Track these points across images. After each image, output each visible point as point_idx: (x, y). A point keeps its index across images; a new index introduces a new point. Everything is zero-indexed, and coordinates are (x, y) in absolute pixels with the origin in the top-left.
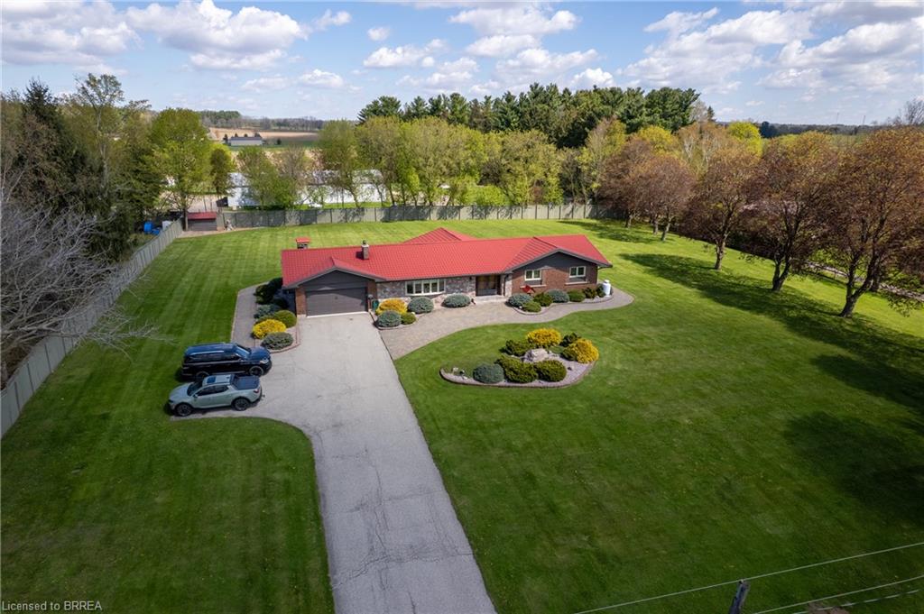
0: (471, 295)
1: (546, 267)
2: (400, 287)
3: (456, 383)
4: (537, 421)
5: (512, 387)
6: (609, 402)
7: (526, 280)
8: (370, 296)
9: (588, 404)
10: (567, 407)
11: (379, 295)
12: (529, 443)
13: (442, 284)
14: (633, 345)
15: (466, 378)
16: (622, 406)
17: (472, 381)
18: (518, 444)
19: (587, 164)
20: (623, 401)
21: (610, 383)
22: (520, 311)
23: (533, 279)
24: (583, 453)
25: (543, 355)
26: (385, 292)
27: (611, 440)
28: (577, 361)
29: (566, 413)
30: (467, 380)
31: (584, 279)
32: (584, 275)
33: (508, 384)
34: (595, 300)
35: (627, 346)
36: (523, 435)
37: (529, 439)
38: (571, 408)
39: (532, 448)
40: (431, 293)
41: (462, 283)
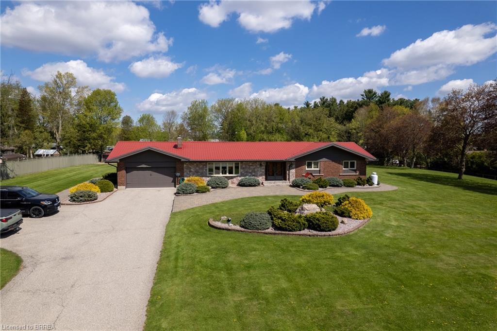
0: (261, 179)
1: (324, 159)
2: (202, 168)
3: (220, 229)
4: (299, 265)
5: (278, 234)
6: (390, 251)
7: (307, 169)
8: (178, 174)
9: (363, 251)
10: (339, 254)
11: (185, 174)
12: (284, 289)
13: (237, 168)
14: (406, 210)
15: (231, 224)
16: (406, 255)
17: (238, 227)
18: (268, 289)
19: (355, 129)
20: (406, 250)
21: (388, 235)
22: (301, 189)
23: (313, 169)
24: (361, 306)
25: (314, 209)
26: (190, 171)
27: (400, 292)
28: (350, 217)
29: (336, 259)
30: (231, 226)
31: (355, 171)
32: (355, 168)
33: (273, 231)
34: (365, 186)
35: (400, 211)
36: (278, 279)
37: (284, 284)
38: (343, 255)
39: (287, 296)
40: (228, 175)
41: (254, 168)
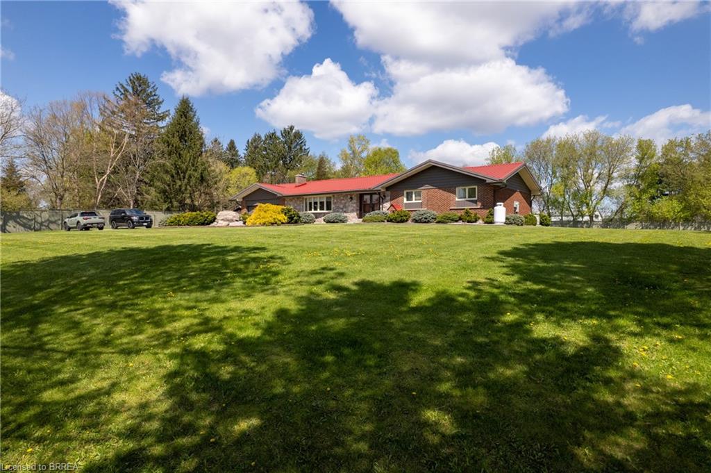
0: (352, 215)
1: (427, 187)
2: (299, 205)
7: (406, 202)
13: (328, 203)
23: (414, 201)
31: (475, 202)
32: (476, 199)
40: (319, 211)
41: (345, 203)
